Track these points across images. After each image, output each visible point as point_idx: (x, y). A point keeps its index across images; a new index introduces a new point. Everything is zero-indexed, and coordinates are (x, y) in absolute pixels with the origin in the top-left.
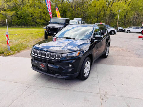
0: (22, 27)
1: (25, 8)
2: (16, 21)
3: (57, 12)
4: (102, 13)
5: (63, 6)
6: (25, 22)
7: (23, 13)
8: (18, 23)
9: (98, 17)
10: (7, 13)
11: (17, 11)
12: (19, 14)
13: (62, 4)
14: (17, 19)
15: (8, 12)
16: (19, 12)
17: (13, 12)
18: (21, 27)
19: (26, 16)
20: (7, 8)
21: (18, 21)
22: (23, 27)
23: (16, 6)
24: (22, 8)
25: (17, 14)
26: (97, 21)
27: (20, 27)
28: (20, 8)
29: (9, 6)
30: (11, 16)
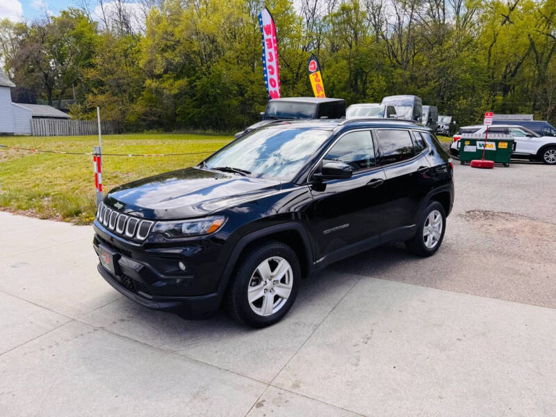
0: (207, 132)
1: (219, 67)
2: (188, 114)
3: (312, 77)
4: (529, 71)
5: (357, 50)
6: (216, 114)
7: (213, 85)
8: (196, 120)
9: (505, 90)
10: (163, 85)
11: (193, 78)
12: (199, 88)
13: (354, 44)
14: (194, 107)
15: (166, 85)
16: (198, 83)
17: (183, 82)
18: (200, 134)
19: (219, 94)
20: (162, 70)
21: (196, 110)
22: (210, 131)
23: (191, 61)
24: (209, 67)
25: (192, 88)
26: (504, 105)
27: (199, 131)
28: (204, 68)
29: (169, 63)
30: (175, 96)
